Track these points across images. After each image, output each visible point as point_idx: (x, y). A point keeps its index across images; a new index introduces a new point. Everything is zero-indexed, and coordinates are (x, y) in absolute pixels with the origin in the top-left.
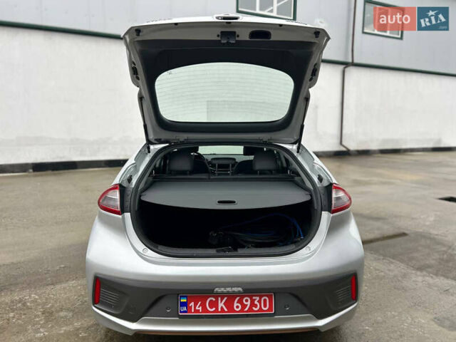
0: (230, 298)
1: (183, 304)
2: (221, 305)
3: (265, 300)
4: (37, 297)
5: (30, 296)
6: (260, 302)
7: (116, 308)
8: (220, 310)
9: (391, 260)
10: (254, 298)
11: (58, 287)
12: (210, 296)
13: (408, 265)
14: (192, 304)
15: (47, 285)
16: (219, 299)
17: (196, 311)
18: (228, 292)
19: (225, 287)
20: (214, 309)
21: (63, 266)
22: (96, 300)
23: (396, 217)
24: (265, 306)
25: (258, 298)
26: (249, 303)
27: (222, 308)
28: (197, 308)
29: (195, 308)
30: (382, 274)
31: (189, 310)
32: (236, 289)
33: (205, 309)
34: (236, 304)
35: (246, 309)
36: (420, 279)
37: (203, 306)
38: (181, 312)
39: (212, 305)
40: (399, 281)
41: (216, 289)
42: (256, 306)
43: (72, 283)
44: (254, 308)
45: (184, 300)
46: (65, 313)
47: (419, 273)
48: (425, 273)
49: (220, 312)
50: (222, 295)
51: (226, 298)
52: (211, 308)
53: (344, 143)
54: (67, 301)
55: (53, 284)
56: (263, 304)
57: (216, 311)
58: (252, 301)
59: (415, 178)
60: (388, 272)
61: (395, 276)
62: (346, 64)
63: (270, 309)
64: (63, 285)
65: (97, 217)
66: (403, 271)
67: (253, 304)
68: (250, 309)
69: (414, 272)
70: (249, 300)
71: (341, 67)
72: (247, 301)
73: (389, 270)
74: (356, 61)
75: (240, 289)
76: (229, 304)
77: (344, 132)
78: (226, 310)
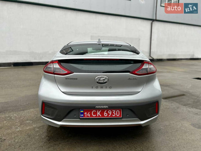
0: (103, 110)
1: (82, 113)
2: (98, 113)
3: (118, 112)
4: (16, 115)
5: (13, 115)
6: (115, 112)
7: (52, 115)
8: (98, 116)
9: (172, 101)
10: (113, 111)
11: (26, 111)
12: (94, 110)
13: (179, 103)
14: (86, 113)
15: (21, 110)
16: (98, 111)
17: (87, 116)
18: (102, 108)
19: (100, 106)
20: (95, 115)
21: (27, 103)
22: (43, 113)
23: (174, 85)
24: (118, 114)
25: (115, 111)
26: (111, 113)
27: (99, 115)
28: (88, 115)
29: (87, 115)
30: (169, 107)
31: (84, 115)
32: (105, 107)
33: (91, 116)
34: (105, 113)
35: (109, 116)
36: (185, 109)
37: (91, 114)
38: (81, 117)
39: (94, 114)
40: (176, 110)
41: (96, 107)
42: (114, 114)
43: (32, 110)
44: (113, 115)
45: (82, 111)
46: (29, 122)
47: (184, 107)
48: (187, 107)
49: (98, 117)
50: (99, 109)
51: (100, 111)
52: (94, 115)
53: (151, 56)
54: (30, 117)
55: (23, 110)
56: (117, 114)
57: (96, 116)
58: (112, 112)
59: (182, 70)
60: (170, 106)
61: (174, 108)
62: (153, 20)
63: (120, 116)
64: (28, 111)
65: (43, 77)
66: (177, 106)
67: (112, 114)
68: (111, 116)
69: (182, 106)
70: (111, 112)
71: (151, 22)
72: (110, 112)
73: (171, 105)
74: (158, 19)
75: (107, 107)
76: (102, 113)
77: (152, 50)
78: (101, 116)
